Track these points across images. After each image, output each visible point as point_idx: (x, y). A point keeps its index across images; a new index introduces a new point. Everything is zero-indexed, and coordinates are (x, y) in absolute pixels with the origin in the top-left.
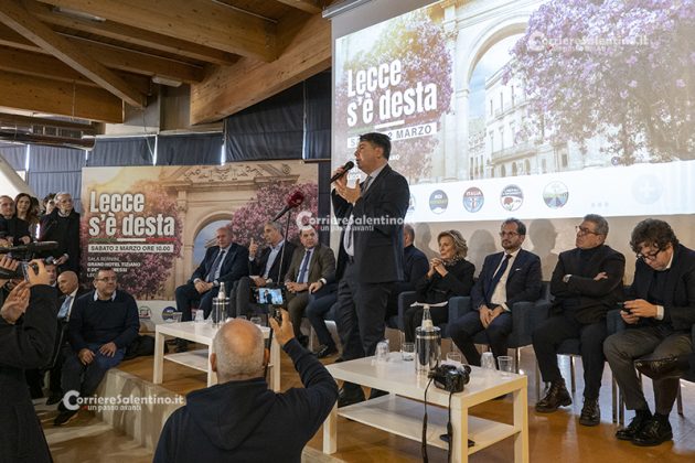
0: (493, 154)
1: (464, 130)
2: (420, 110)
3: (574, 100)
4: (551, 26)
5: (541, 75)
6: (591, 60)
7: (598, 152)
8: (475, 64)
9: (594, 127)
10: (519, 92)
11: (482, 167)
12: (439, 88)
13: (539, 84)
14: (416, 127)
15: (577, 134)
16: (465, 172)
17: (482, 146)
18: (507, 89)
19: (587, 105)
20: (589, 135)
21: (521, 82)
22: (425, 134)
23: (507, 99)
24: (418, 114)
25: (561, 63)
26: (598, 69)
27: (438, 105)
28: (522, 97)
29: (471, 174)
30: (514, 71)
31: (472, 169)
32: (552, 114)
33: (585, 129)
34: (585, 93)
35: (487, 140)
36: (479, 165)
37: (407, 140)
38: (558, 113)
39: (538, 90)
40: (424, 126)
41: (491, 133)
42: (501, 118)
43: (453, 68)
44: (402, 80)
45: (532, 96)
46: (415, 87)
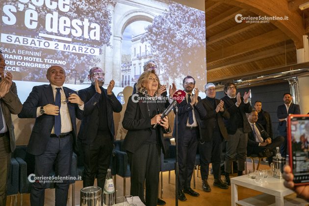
0: (135, 76)
1: (118, 59)
2: (86, 36)
3: (172, 61)
4: (163, 27)
5: (159, 46)
6: (177, 48)
7: (179, 85)
8: (126, 26)
9: (178, 74)
10: (149, 49)
11: (129, 81)
12: (102, 29)
13: (158, 49)
14: (83, 47)
15: (172, 76)
16: (119, 82)
17: (129, 70)
18: (143, 46)
19: (176, 64)
20: (176, 77)
21: (150, 45)
22: (90, 53)
23: (143, 51)
24: (84, 39)
25: (167, 44)
26: (180, 52)
27: (101, 39)
28: (150, 53)
29: (122, 84)
30: (147, 38)
31: (123, 82)
32: (163, 65)
33: (175, 74)
34: (175, 60)
35: (132, 68)
36: (127, 80)
37: (73, 53)
38: (165, 65)
39: (157, 52)
40: (90, 48)
41: (134, 65)
42: (140, 59)
43: (112, 21)
44: (70, 11)
45: (155, 53)
46: (82, 20)
